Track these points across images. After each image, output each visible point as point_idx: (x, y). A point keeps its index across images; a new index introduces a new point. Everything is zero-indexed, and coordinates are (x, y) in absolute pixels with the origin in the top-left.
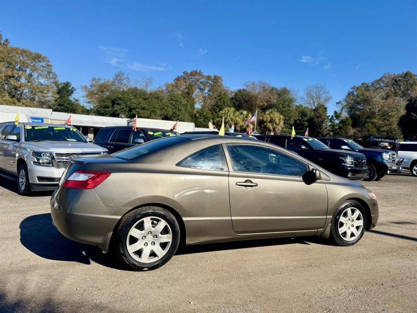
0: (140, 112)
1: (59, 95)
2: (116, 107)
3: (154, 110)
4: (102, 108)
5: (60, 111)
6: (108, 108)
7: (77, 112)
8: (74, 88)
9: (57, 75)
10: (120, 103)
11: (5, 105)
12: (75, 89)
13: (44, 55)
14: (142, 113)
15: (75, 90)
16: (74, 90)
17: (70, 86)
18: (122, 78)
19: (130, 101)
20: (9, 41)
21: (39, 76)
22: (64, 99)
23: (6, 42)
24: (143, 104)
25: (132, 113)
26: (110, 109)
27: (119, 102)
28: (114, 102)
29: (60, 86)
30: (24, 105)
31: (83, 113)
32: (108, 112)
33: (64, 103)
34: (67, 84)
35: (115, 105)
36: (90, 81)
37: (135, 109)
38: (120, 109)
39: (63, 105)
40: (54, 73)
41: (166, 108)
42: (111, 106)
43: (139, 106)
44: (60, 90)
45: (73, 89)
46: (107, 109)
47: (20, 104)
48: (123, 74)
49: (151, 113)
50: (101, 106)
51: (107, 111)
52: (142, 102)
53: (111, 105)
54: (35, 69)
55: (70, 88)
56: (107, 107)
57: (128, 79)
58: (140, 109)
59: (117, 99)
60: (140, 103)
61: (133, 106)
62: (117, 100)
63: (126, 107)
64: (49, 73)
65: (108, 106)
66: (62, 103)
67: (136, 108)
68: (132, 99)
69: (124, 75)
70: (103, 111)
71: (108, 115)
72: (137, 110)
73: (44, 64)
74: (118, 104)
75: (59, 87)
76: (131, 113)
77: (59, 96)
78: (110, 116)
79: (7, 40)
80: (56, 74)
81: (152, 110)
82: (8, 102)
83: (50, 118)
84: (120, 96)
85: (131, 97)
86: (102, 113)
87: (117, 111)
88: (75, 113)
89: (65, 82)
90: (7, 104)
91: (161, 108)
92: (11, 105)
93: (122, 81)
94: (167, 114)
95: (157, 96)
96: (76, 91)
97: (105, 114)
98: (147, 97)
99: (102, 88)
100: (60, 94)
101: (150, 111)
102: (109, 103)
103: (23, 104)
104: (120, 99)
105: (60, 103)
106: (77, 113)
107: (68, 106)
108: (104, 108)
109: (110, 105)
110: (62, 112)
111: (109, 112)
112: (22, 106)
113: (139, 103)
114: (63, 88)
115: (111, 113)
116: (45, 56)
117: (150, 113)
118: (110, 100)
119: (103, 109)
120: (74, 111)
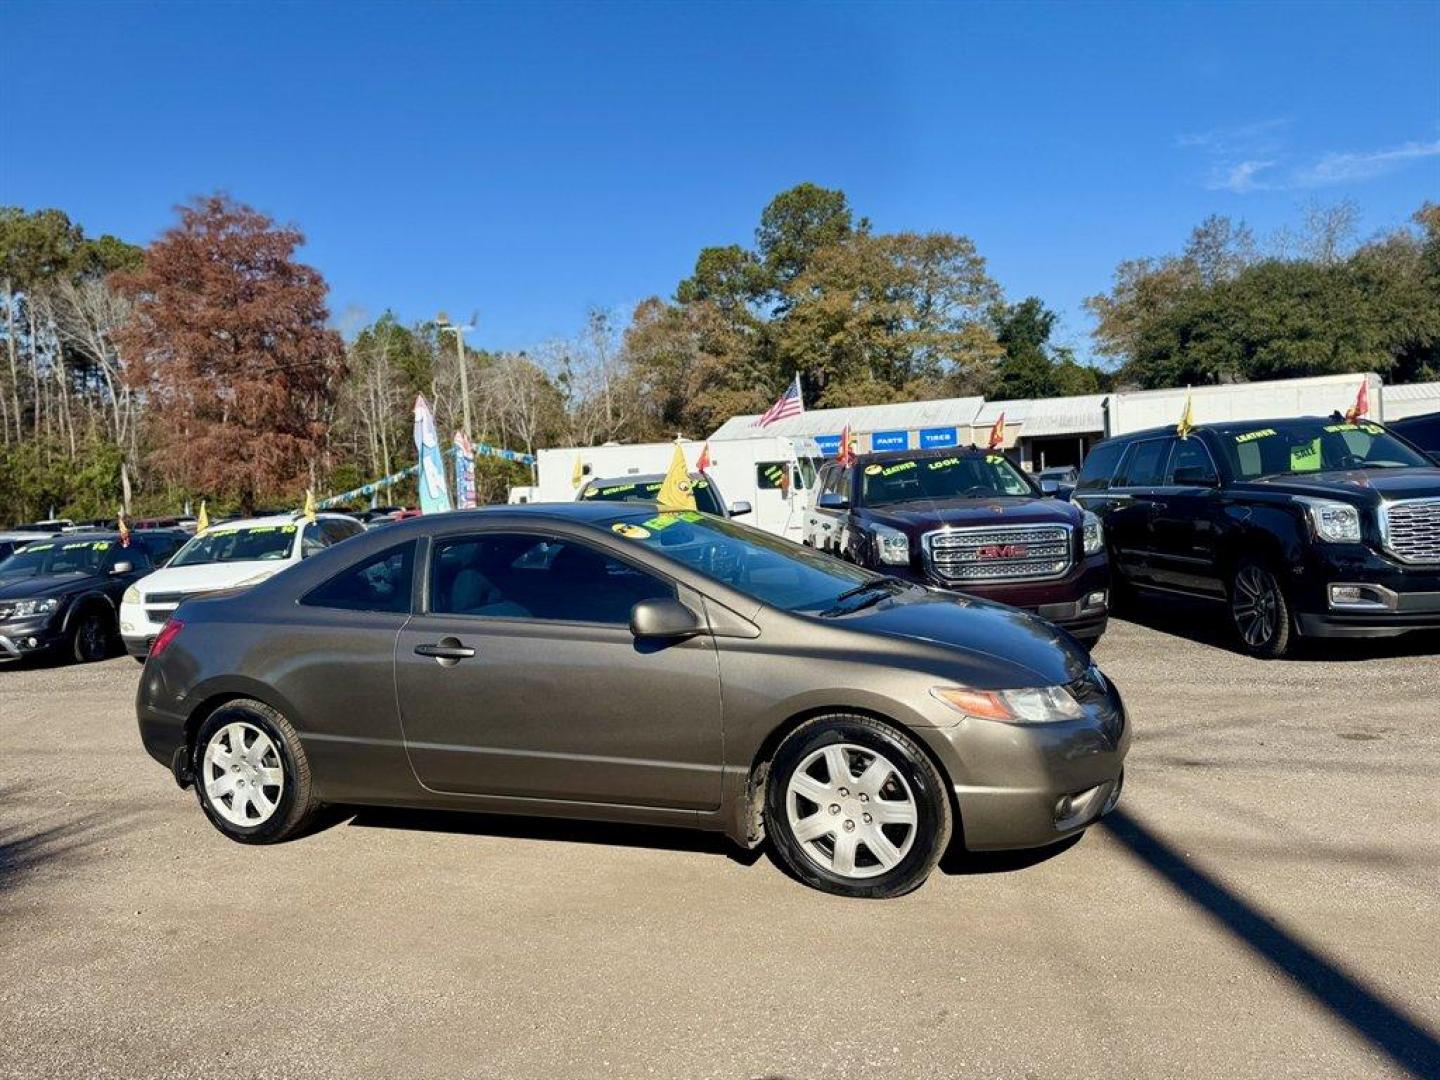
0: (1289, 349)
1: (1004, 347)
2: (1196, 350)
3: (1349, 330)
4: (1145, 363)
5: (1010, 397)
6: (1166, 357)
7: (1062, 391)
8: (1051, 315)
9: (997, 286)
10: (1208, 332)
11: (864, 405)
12: (1054, 317)
13: (956, 235)
14: (1294, 353)
15: (1054, 320)
16: (1051, 320)
17: (1038, 311)
18: (1220, 238)
19: (1248, 316)
20: (869, 223)
21: (949, 300)
22: (1020, 356)
23: (864, 225)
24: (1302, 316)
25: (1255, 358)
26: (1175, 359)
27: (1204, 327)
28: (1185, 334)
29: (1008, 318)
30: (912, 398)
31: (1088, 390)
32: (1165, 373)
33: (1020, 369)
34: (1030, 308)
35: (1191, 344)
36: (1113, 276)
37: (1264, 343)
38: (1209, 353)
39: (1017, 377)
40: (990, 281)
41: (1408, 312)
42: (1175, 349)
43: (1281, 328)
44: (1009, 331)
45: (1048, 319)
46: (1165, 363)
47: (899, 395)
48: (1225, 221)
49: (1337, 347)
50: (1142, 356)
51: (1165, 368)
52: (1292, 311)
53: (1175, 344)
54: (935, 284)
55: (1040, 317)
56: (1164, 355)
57: (1244, 235)
58: (1288, 338)
59: (1195, 319)
60: (1286, 316)
61: (1257, 333)
62: (1197, 324)
63: (1231, 341)
64: (976, 282)
65: (1164, 352)
66: (1016, 371)
67: (1270, 338)
68: (1252, 308)
69: (1228, 224)
70: (1150, 370)
71: (1168, 381)
72: (1275, 344)
73: (959, 262)
74: (1200, 337)
75: (1005, 322)
76: (1254, 361)
77: (1004, 351)
78: (1174, 386)
79: (865, 222)
80: (994, 283)
81: (1339, 332)
82: (871, 396)
83: (974, 423)
84: (1207, 306)
85: (1250, 299)
86: (1148, 378)
87: (1197, 362)
88: (1058, 395)
89: (1024, 302)
90: (869, 402)
91: (1383, 317)
92: (879, 403)
93: (1221, 250)
94: (1417, 336)
95: (1360, 273)
96: (1058, 322)
97: (1156, 381)
98: (1316, 284)
99: (1149, 292)
100: (1008, 344)
101: (1333, 339)
102: (1169, 340)
103: (910, 393)
104: (1207, 316)
105: (1009, 371)
106: (1064, 395)
107: (1031, 376)
108: (1154, 359)
109: (1171, 348)
110: (1017, 398)
111: (1172, 370)
112: (906, 401)
113: (1283, 317)
114: (1017, 321)
115: (1178, 372)
116: (962, 235)
117: (1331, 346)
118: (1172, 329)
119: (1151, 365)
120: (1051, 390)
